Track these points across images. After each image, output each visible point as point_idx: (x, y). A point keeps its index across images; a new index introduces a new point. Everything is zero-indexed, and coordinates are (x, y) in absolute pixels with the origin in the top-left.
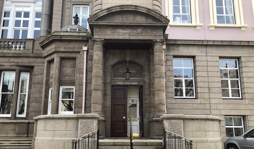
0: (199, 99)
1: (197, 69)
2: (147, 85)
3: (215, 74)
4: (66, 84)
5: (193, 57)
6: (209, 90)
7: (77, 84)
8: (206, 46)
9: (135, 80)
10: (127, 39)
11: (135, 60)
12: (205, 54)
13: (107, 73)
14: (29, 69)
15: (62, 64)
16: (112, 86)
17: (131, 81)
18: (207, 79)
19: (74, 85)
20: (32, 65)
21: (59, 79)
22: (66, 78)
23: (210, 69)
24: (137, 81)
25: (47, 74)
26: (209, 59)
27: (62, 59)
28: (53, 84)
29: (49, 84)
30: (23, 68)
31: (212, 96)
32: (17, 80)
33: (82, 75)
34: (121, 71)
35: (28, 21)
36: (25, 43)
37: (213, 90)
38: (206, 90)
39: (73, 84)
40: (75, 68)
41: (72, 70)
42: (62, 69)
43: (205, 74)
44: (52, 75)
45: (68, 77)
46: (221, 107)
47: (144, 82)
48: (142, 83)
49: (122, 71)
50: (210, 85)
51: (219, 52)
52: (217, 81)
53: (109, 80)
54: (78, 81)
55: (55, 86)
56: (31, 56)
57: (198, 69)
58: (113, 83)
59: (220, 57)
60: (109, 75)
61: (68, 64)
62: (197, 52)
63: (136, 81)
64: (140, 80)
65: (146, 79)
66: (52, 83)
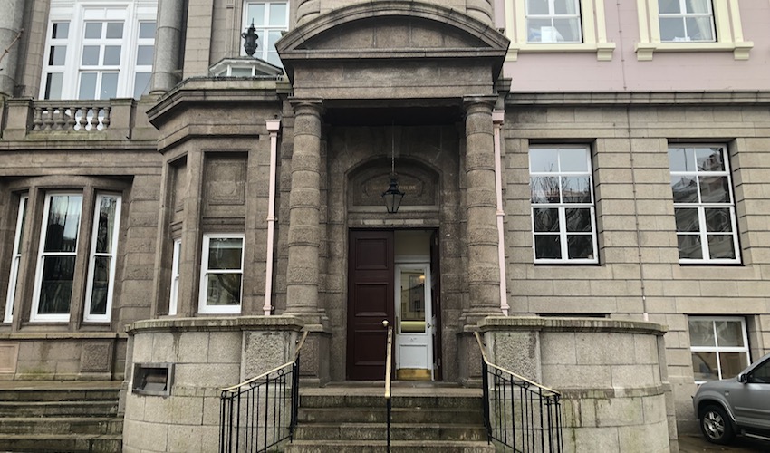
0: (608, 267)
1: (601, 177)
2: (450, 227)
3: (656, 191)
4: (220, 227)
5: (590, 143)
6: (638, 238)
7: (252, 226)
8: (629, 108)
11: (416, 154)
12: (623, 133)
13: (335, 195)
14: (121, 184)
15: (209, 170)
16: (351, 230)
17: (405, 215)
18: (633, 207)
19: (242, 231)
20: (129, 172)
21: (201, 214)
22: (221, 211)
23: (640, 176)
24: (423, 215)
25: (168, 198)
26: (637, 145)
27: (209, 156)
28: (184, 229)
29: (174, 228)
31: (648, 255)
33: (265, 199)
34: (375, 188)
35: (119, 47)
36: (110, 109)
37: (651, 239)
38: (630, 240)
39: (239, 227)
40: (246, 180)
41: (236, 188)
42: (208, 184)
43: (625, 192)
44: (183, 200)
45: (227, 207)
46: (676, 289)
47: (442, 217)
48: (436, 222)
49: (378, 187)
50: (640, 223)
51: (666, 125)
52: (662, 211)
53: (339, 215)
54: (253, 217)
55: (190, 234)
56: (126, 147)
57: (603, 176)
58: (351, 223)
59: (672, 142)
60: (340, 198)
61: (226, 169)
62: (601, 126)
63: (418, 215)
64: (430, 212)
65: (448, 210)
66: (181, 225)
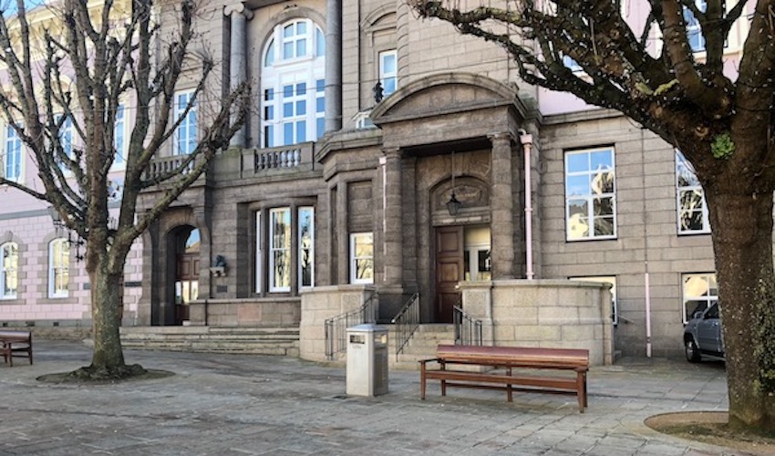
0: (620, 241)
1: (617, 173)
3: (662, 180)
4: (360, 229)
6: (645, 218)
7: (376, 228)
9: (475, 212)
10: (440, 140)
11: (473, 172)
13: (421, 206)
14: (311, 200)
15: (350, 191)
16: (432, 228)
17: (469, 214)
18: (642, 194)
20: (315, 193)
21: (348, 222)
22: (360, 219)
24: (480, 213)
25: (332, 212)
27: (349, 184)
29: (336, 231)
30: (301, 201)
31: (652, 230)
32: (293, 223)
33: (382, 211)
35: (305, 101)
36: (300, 151)
37: (655, 218)
38: (639, 219)
39: (370, 229)
40: (372, 198)
41: (367, 204)
42: (350, 202)
43: (636, 183)
45: (362, 216)
46: (672, 254)
50: (647, 205)
55: (342, 236)
56: (312, 176)
61: (360, 192)
63: (477, 214)
64: (484, 211)
